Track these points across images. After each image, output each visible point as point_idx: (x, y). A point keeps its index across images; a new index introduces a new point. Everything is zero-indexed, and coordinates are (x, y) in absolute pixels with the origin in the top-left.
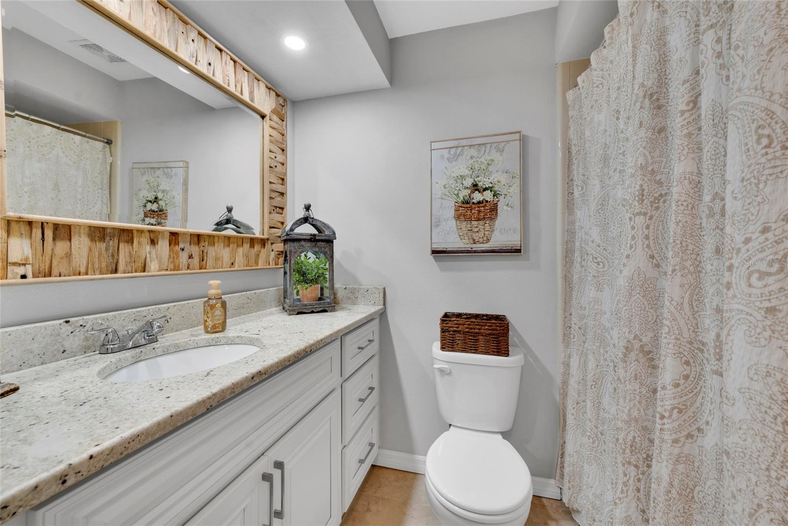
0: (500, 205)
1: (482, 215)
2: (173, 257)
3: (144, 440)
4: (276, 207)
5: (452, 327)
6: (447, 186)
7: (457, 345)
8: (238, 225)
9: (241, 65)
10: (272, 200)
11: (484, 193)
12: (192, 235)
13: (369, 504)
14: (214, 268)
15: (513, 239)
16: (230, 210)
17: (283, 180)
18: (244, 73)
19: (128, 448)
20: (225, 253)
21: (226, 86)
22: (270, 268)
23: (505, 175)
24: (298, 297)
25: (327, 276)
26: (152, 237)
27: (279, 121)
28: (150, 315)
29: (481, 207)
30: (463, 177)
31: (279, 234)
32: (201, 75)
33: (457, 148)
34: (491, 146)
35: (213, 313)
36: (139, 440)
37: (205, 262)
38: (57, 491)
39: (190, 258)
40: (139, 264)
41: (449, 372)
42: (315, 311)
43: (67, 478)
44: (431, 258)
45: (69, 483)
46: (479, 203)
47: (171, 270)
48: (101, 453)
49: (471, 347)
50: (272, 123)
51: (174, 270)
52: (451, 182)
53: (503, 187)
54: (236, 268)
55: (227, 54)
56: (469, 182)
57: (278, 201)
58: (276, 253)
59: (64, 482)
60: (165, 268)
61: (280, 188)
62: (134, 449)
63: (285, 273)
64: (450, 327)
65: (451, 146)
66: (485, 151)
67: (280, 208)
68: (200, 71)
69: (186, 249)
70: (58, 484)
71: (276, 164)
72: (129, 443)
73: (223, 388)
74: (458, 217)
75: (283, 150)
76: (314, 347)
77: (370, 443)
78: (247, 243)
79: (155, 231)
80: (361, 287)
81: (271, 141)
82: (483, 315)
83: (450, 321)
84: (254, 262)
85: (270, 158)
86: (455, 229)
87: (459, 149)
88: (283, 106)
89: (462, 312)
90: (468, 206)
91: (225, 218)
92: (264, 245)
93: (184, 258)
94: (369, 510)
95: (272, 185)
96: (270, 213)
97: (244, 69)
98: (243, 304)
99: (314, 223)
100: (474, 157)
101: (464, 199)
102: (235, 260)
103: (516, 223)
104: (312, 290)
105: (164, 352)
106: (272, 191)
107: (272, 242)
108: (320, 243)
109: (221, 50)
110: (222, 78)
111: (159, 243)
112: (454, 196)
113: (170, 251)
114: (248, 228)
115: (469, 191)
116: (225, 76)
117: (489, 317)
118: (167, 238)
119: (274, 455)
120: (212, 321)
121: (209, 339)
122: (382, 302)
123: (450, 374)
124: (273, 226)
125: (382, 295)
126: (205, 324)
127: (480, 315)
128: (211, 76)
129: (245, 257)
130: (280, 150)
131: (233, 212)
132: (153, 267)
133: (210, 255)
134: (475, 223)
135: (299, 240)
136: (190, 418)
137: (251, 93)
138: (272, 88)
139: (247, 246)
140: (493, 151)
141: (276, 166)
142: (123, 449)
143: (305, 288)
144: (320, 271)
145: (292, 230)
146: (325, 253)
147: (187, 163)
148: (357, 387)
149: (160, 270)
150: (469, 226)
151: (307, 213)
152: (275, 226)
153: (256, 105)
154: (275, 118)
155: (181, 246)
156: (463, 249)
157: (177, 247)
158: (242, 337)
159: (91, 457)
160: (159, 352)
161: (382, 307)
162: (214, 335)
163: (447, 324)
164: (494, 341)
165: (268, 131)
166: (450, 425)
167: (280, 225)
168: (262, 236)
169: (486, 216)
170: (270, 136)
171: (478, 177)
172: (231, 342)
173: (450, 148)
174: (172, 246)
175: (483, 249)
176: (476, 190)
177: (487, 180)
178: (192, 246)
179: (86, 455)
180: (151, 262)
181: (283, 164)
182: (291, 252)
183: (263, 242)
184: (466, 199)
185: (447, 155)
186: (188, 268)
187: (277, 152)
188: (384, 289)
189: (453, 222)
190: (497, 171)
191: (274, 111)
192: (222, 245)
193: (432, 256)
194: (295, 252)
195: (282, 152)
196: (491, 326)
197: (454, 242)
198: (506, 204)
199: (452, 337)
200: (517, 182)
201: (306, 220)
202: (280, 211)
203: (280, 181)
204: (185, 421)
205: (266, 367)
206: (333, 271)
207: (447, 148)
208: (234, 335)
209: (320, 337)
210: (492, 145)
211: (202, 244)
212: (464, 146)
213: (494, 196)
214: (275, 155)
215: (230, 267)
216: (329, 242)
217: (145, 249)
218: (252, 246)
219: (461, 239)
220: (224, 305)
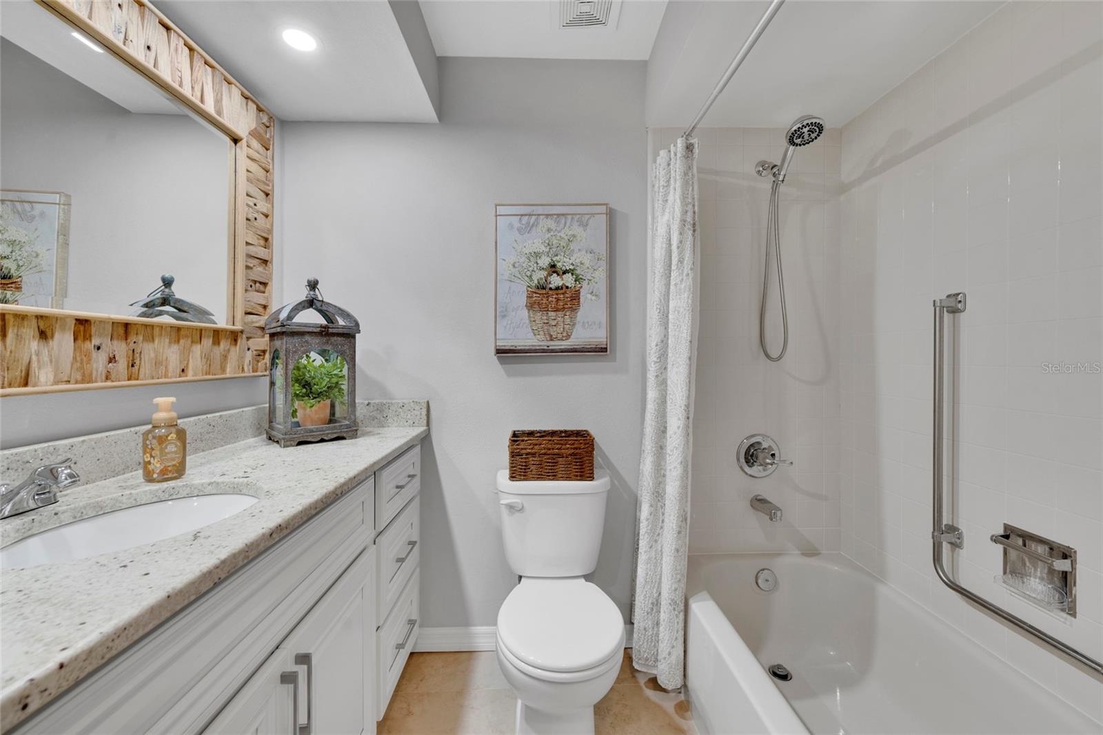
0: (583, 293)
1: (562, 304)
2: (82, 360)
3: (133, 635)
4: (255, 282)
5: (526, 449)
6: (516, 265)
7: (531, 471)
8: (182, 308)
9: (202, 56)
10: (249, 271)
11: (564, 276)
12: (115, 324)
13: (409, 705)
14: (153, 378)
15: (598, 336)
16: (168, 283)
17: (266, 240)
18: (206, 70)
19: (111, 648)
20: (172, 354)
21: (176, 86)
22: (244, 377)
23: (589, 256)
24: (295, 420)
25: (345, 387)
26: (42, 327)
27: (262, 150)
28: (38, 460)
29: (560, 294)
30: (537, 255)
31: (262, 323)
32: (135, 64)
33: (529, 219)
34: (573, 218)
35: (162, 450)
36: (127, 634)
37: (136, 367)
38: (16, 721)
39: (110, 362)
40: (18, 373)
41: (520, 507)
42: (326, 438)
43: (29, 700)
44: (494, 359)
45: (32, 708)
46: (557, 288)
47: (76, 382)
48: (75, 659)
49: (549, 473)
50: (250, 151)
51: (83, 381)
52: (522, 260)
53: (586, 271)
54: (189, 378)
55: (179, 35)
56: (545, 261)
57: (258, 272)
58: (255, 352)
59: (25, 707)
60: (66, 379)
61: (262, 253)
62: (120, 648)
63: (272, 384)
64: (522, 449)
65: (522, 213)
66: (565, 223)
67: (261, 283)
68: (132, 57)
69: (103, 347)
70: (17, 711)
71: (256, 215)
72: (113, 640)
73: (234, 552)
74: (530, 306)
75: (267, 195)
76: (346, 488)
77: (410, 620)
78: (209, 337)
79: (47, 317)
80: (393, 401)
81: (248, 180)
82: (561, 432)
83: (523, 441)
84: (219, 367)
85: (248, 205)
86: (528, 321)
87: (534, 218)
88: (268, 127)
89: (535, 429)
90: (544, 291)
91: (159, 295)
92: (236, 340)
93: (101, 363)
94: (410, 713)
95: (251, 247)
96: (246, 290)
97: (206, 63)
98: (201, 434)
99: (324, 308)
100: (552, 230)
101: (539, 283)
102: (188, 364)
103: (603, 317)
104: (319, 408)
105: (75, 517)
106: (249, 256)
107: (249, 335)
108: (335, 338)
109: (168, 28)
110: (169, 73)
111: (57, 336)
112: (526, 278)
113: (75, 350)
114: (203, 313)
115: (545, 273)
116: (175, 70)
117: (569, 434)
118: (70, 329)
119: (294, 646)
120: (161, 461)
121: (157, 491)
122: (425, 422)
123: (522, 510)
124: (249, 310)
125: (424, 412)
126: (145, 468)
127: (557, 431)
128: (150, 66)
129: (204, 360)
130: (263, 194)
131: (174, 287)
132: (44, 377)
133: (145, 357)
134: (552, 314)
135: (302, 334)
136: (193, 598)
137: (218, 102)
138: (251, 96)
139: (207, 342)
140: (575, 225)
141: (256, 219)
142: (105, 650)
143: (309, 405)
144: (334, 380)
145: (290, 317)
146: (342, 354)
147: (68, 196)
148: (394, 542)
149: (56, 382)
150: (545, 317)
151: (312, 293)
152: (253, 311)
153: (226, 120)
154: (255, 144)
155: (96, 341)
156: (538, 348)
157: (88, 343)
158: (218, 483)
159: (61, 666)
160: (66, 518)
161: (425, 428)
162: (165, 485)
163: (518, 445)
164: (577, 462)
165: (244, 163)
166: (520, 577)
167: (261, 310)
168: (230, 327)
169: (566, 306)
170: (248, 171)
171: (557, 255)
172: (200, 493)
173: (522, 215)
174: (79, 342)
175: (563, 347)
176: (554, 272)
177: (568, 260)
178: (115, 342)
179: (52, 664)
180: (39, 368)
181: (267, 216)
182: (287, 351)
183: (234, 336)
184: (542, 282)
185: (517, 225)
186: (107, 378)
187: (258, 197)
188: (428, 402)
189: (525, 313)
190: (579, 250)
191: (253, 134)
192: (167, 340)
193: (496, 357)
194: (295, 352)
195: (265, 196)
196: (573, 444)
197: (526, 338)
198: (590, 292)
199: (525, 462)
200: (603, 265)
201: (311, 303)
202: (262, 288)
203: (262, 242)
204: (186, 602)
205: (288, 517)
206: (354, 379)
207: (518, 215)
208: (203, 481)
209: (352, 474)
210: (574, 216)
211: (132, 338)
212: (539, 215)
213: (576, 281)
214: (255, 201)
215: (180, 376)
216: (349, 336)
217: (29, 348)
218: (216, 342)
219: (535, 335)
220: (181, 434)
